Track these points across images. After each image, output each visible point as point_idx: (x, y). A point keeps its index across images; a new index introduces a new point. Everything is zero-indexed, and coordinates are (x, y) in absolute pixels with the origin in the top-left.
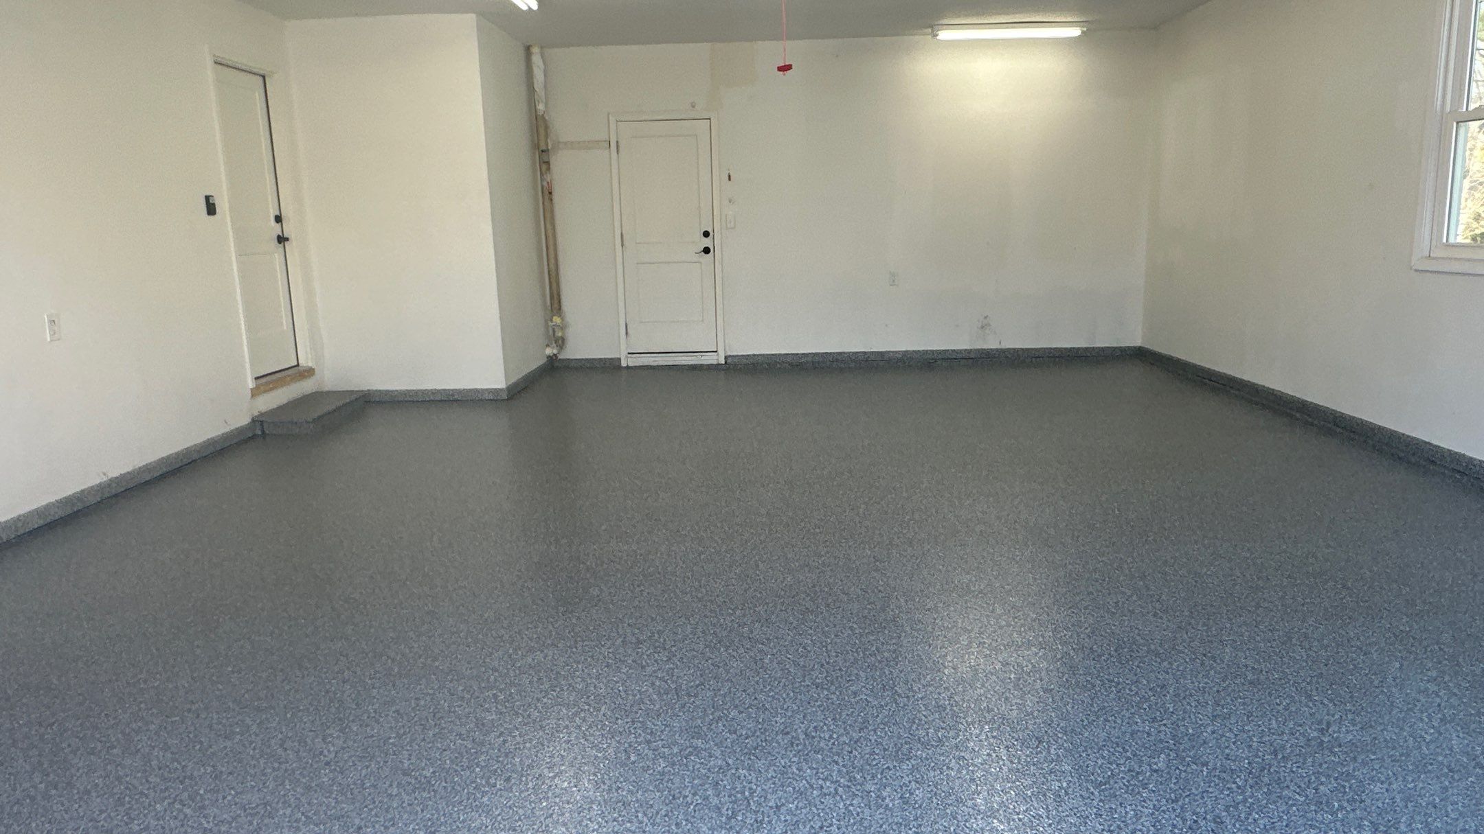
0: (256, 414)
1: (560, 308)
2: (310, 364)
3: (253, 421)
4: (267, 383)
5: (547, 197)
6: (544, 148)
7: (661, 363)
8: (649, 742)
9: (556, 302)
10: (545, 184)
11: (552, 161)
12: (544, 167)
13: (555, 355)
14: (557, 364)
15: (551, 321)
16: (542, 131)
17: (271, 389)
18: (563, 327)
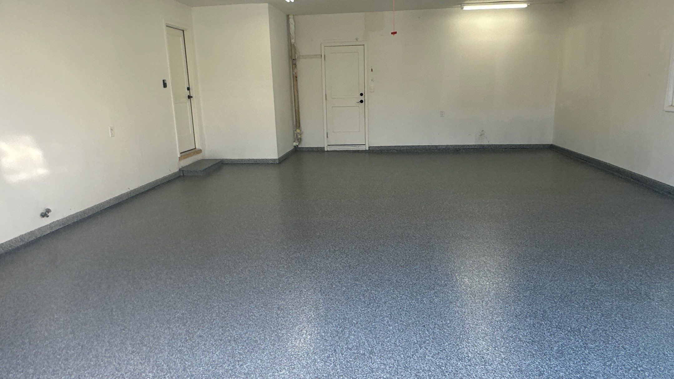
0: (181, 167)
1: (300, 126)
2: (200, 148)
3: (180, 170)
4: (184, 155)
5: (295, 79)
6: (294, 58)
7: (341, 150)
8: (339, 282)
9: (298, 123)
10: (294, 73)
11: (297, 63)
12: (294, 66)
13: (297, 146)
14: (298, 149)
15: (296, 131)
16: (293, 51)
17: (186, 158)
18: (301, 134)
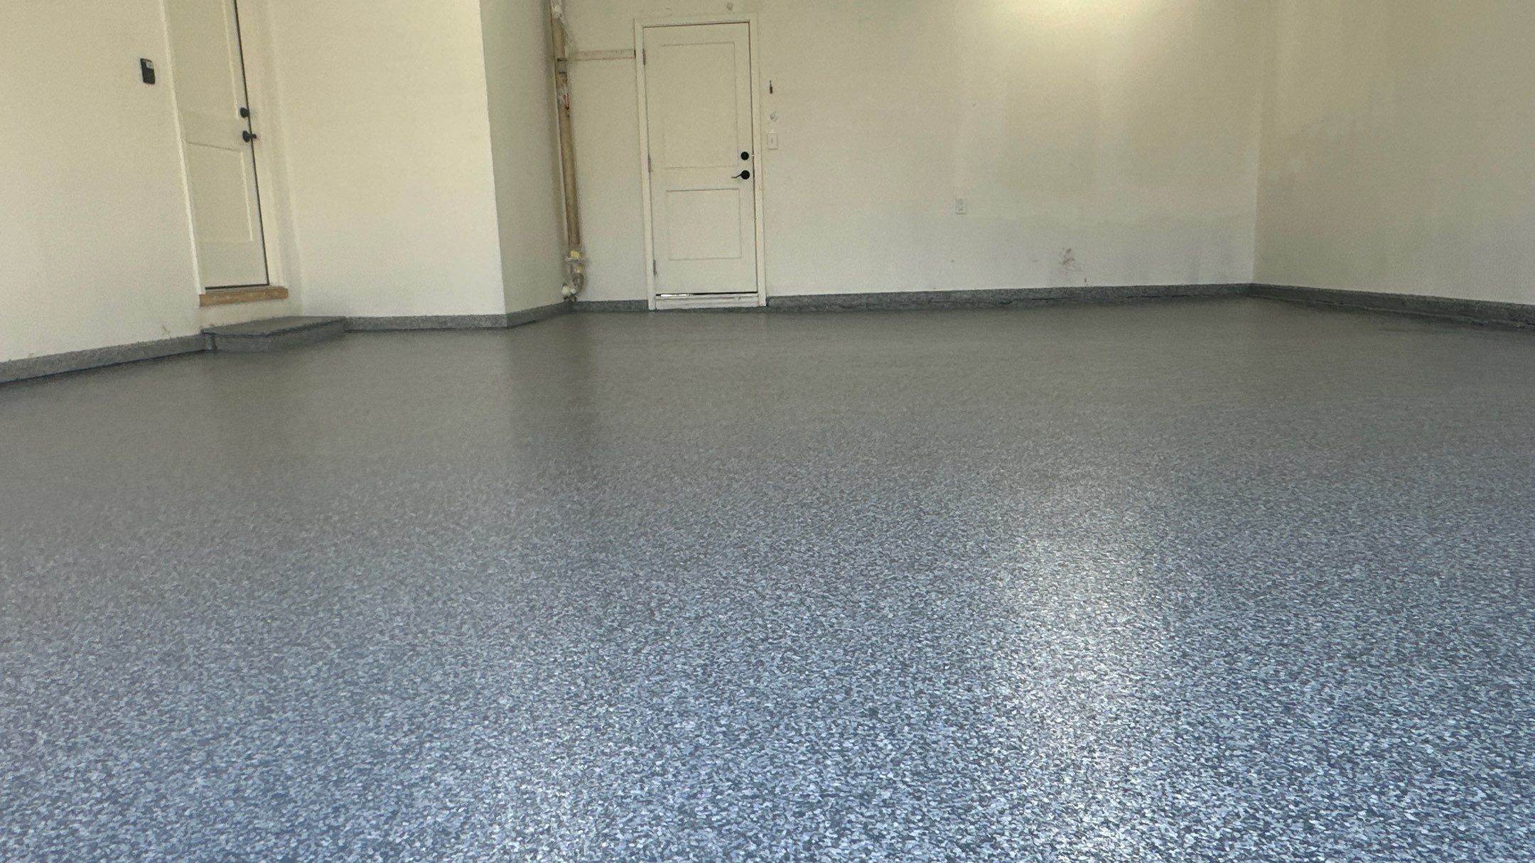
0: (207, 326)
1: (579, 241)
2: (286, 288)
3: (202, 333)
4: (220, 296)
5: (563, 114)
6: (559, 56)
7: (693, 307)
9: (574, 235)
10: (561, 98)
11: (570, 74)
12: (561, 78)
13: (572, 295)
14: (576, 307)
15: (569, 256)
16: (558, 36)
17: (226, 304)
18: (582, 264)
